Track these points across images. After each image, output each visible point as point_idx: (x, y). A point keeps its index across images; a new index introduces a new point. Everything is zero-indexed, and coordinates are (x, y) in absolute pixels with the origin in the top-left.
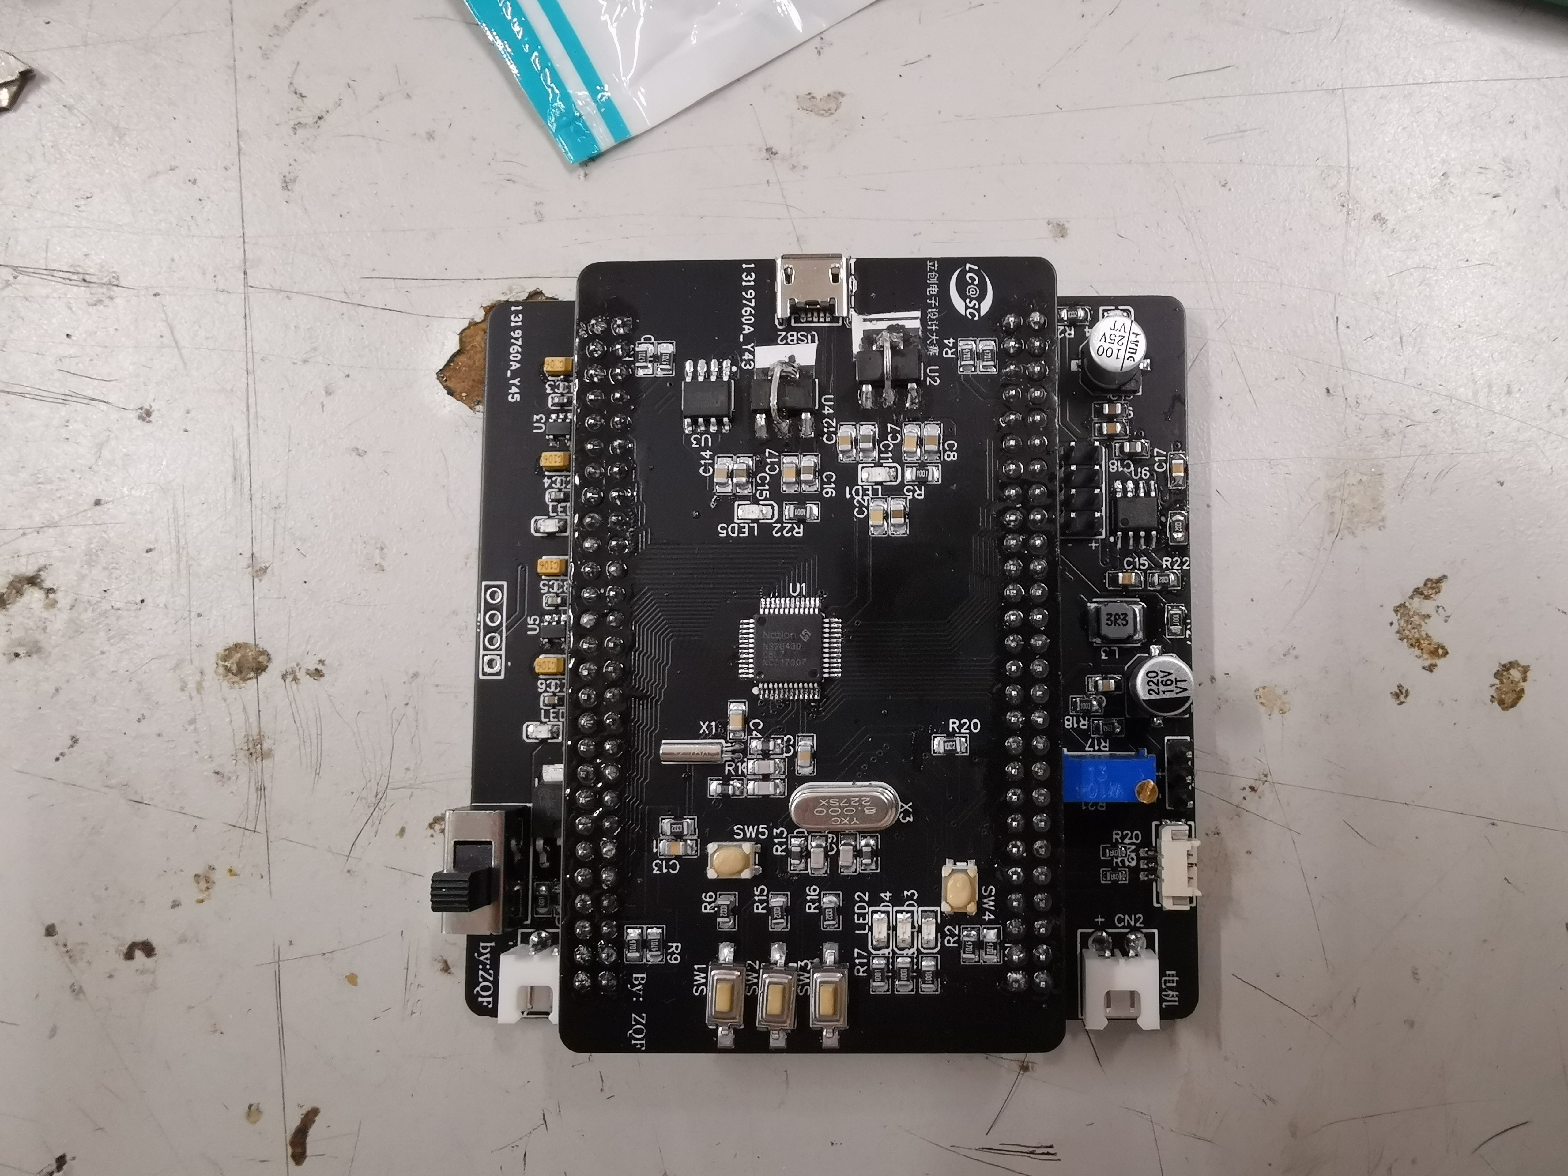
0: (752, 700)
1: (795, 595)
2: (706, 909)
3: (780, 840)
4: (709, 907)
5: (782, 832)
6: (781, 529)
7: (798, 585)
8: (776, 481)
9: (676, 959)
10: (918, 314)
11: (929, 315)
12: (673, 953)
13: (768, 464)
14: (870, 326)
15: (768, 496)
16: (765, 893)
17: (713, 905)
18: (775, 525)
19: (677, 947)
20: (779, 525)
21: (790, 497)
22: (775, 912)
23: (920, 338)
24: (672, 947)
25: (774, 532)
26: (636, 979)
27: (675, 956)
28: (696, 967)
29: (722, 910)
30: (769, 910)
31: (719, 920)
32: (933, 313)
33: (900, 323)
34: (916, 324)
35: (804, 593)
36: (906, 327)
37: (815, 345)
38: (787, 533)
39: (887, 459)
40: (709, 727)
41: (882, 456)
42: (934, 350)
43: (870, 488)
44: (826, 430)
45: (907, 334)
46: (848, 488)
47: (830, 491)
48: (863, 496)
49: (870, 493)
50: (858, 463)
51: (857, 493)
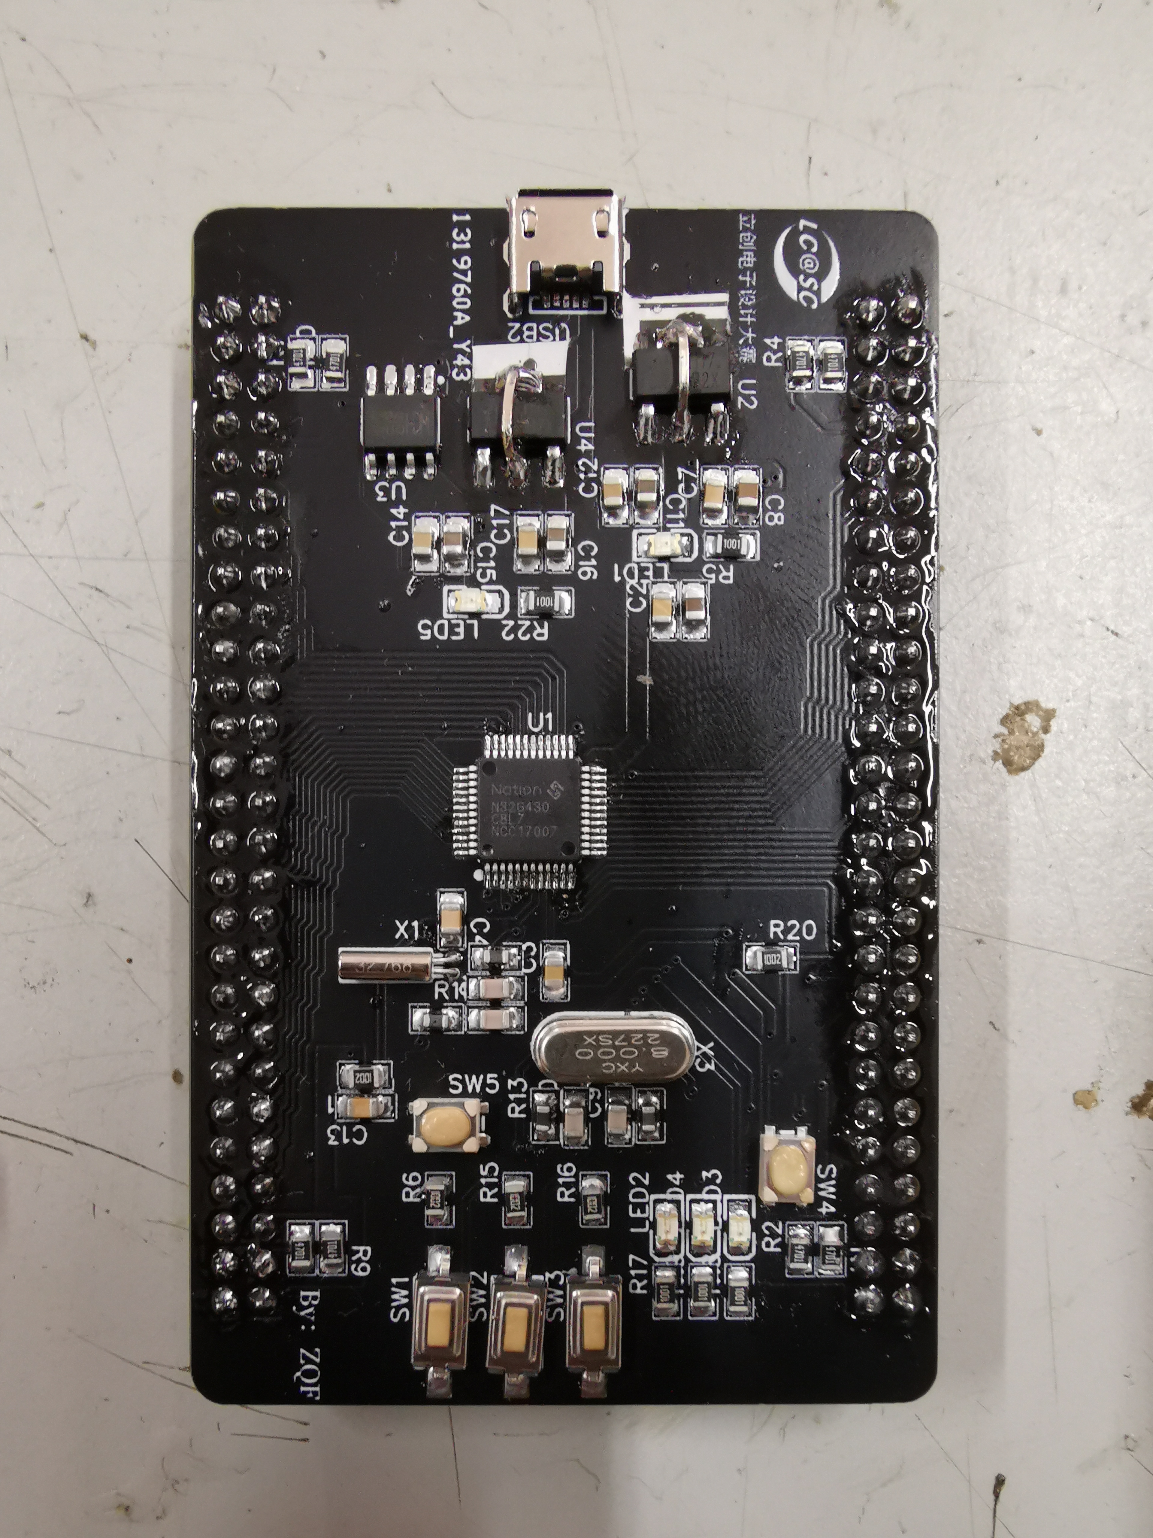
0: (473, 890)
1: (536, 730)
2: (410, 1197)
3: (518, 1096)
4: (412, 1193)
5: (520, 1085)
6: (515, 629)
7: (541, 715)
8: (505, 555)
9: (364, 1269)
10: (724, 297)
11: (742, 300)
12: (359, 1261)
13: (493, 528)
14: (652, 314)
15: (495, 578)
16: (496, 1174)
17: (418, 1190)
18: (504, 622)
19: (365, 1253)
20: (511, 623)
21: (528, 580)
22: (512, 1201)
23: (727, 334)
24: (358, 1252)
25: (504, 634)
26: (306, 1298)
27: (362, 1265)
28: (394, 1281)
29: (432, 1198)
30: (503, 1198)
31: (428, 1212)
32: (747, 297)
33: (698, 310)
34: (722, 313)
35: (550, 728)
36: (707, 317)
37: (565, 344)
38: (524, 634)
39: (676, 521)
40: (410, 929)
41: (669, 516)
42: (749, 355)
43: (651, 566)
44: (582, 476)
45: (708, 328)
46: (616, 566)
47: (589, 570)
48: (639, 579)
49: (650, 573)
50: (632, 527)
51: (631, 574)
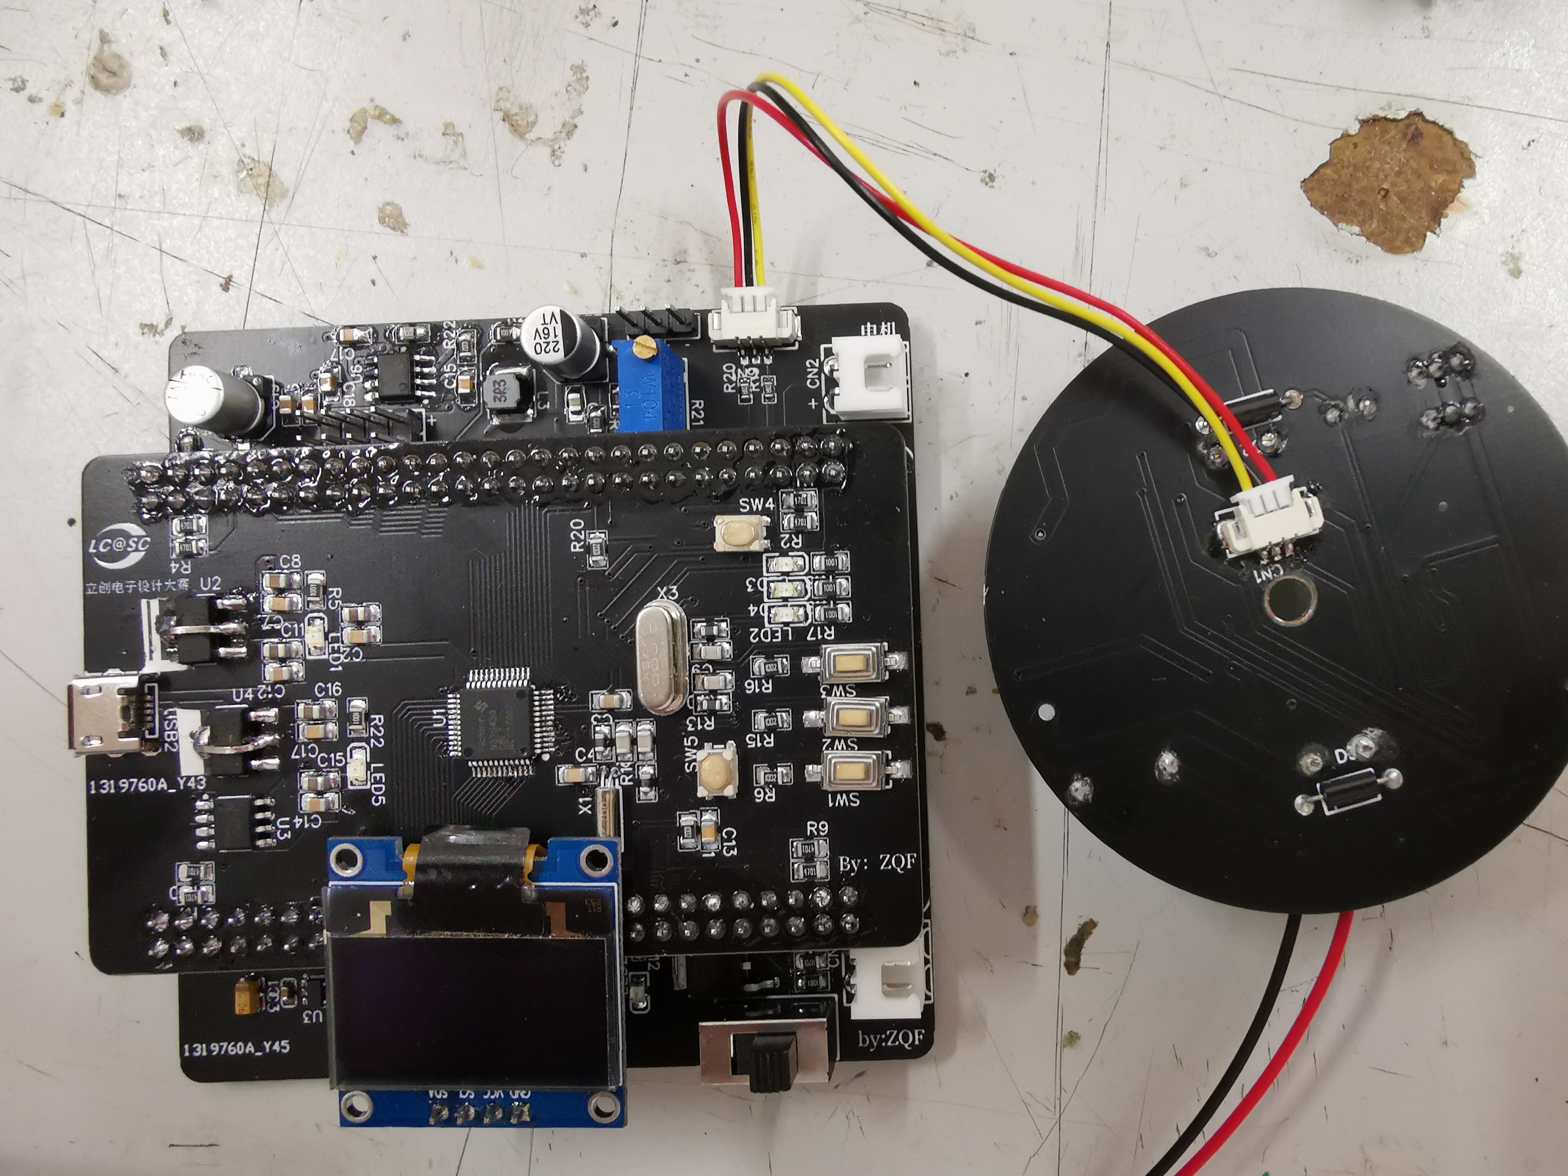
0: (556, 760)
1: (444, 720)
2: (772, 797)
3: (699, 723)
4: (769, 794)
5: (691, 721)
6: (377, 738)
7: (435, 717)
8: (326, 747)
9: (823, 826)
10: (144, 602)
11: (145, 590)
12: (817, 830)
13: (307, 756)
14: (157, 654)
15: (341, 754)
16: (754, 736)
17: (766, 790)
18: (372, 745)
19: (812, 826)
20: (372, 740)
21: (342, 730)
22: (772, 724)
23: (169, 600)
24: (811, 831)
25: (380, 746)
26: (845, 867)
27: (820, 827)
28: (831, 804)
29: (771, 780)
30: (771, 730)
31: (781, 782)
32: (143, 586)
33: (153, 620)
34: (155, 603)
35: (443, 711)
36: (158, 613)
37: (179, 711)
38: (380, 732)
39: (300, 629)
40: (585, 804)
41: (297, 634)
42: (184, 583)
43: (331, 645)
44: (270, 696)
45: (166, 613)
46: (333, 669)
47: (335, 688)
48: (340, 653)
49: (336, 645)
50: (305, 660)
51: (338, 659)
